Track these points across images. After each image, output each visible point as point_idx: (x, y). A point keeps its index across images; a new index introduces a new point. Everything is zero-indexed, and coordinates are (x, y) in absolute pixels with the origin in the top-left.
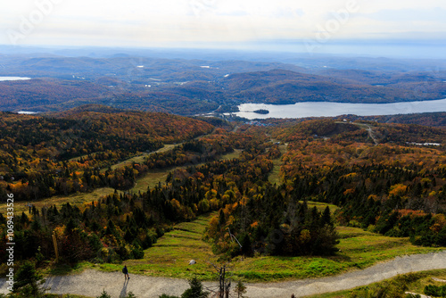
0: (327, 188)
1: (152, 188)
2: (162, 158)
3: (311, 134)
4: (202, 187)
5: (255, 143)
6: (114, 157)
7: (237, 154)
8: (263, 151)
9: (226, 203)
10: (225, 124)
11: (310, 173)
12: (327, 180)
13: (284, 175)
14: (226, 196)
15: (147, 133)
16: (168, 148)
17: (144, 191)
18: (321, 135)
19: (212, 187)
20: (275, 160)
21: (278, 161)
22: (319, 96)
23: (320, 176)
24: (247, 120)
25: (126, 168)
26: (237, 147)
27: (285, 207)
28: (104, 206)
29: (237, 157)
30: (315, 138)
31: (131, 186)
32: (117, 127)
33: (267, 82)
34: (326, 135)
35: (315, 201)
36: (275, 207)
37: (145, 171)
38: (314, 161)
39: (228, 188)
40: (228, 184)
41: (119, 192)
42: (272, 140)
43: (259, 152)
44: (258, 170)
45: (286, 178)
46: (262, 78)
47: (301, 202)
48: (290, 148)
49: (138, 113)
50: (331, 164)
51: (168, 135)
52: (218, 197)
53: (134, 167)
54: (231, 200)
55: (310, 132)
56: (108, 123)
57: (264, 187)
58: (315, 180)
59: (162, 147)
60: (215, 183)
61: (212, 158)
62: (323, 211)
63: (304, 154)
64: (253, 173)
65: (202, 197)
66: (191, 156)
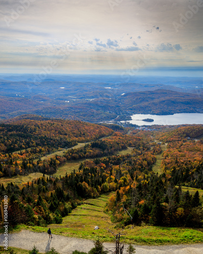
0: (196, 177)
1: (69, 174)
2: (76, 153)
3: (185, 137)
4: (104, 173)
5: (143, 143)
6: (43, 151)
7: (129, 151)
8: (148, 149)
9: (121, 186)
10: (122, 129)
11: (184, 166)
12: (197, 171)
13: (164, 167)
14: (121, 181)
15: (66, 135)
16: (80, 146)
17: (63, 176)
18: (193, 137)
19: (111, 174)
20: (158, 156)
21: (160, 156)
22: (192, 109)
23: (192, 168)
24: (138, 126)
25: (51, 159)
26: (130, 145)
27: (165, 190)
28: (35, 186)
29: (130, 153)
30: (189, 140)
31: (55, 172)
32: (45, 130)
33: (153, 99)
34: (197, 137)
35: (187, 186)
36: (157, 190)
37: (65, 162)
38: (187, 157)
39: (123, 175)
40: (123, 172)
41: (46, 175)
42: (156, 141)
43: (146, 149)
44: (145, 162)
45: (166, 169)
46: (149, 96)
47: (177, 187)
48: (169, 147)
49: (60, 121)
50: (200, 159)
51: (80, 136)
52: (116, 181)
53: (57, 159)
54: (125, 184)
55: (185, 135)
56: (39, 128)
57: (150, 175)
58: (188, 170)
59: (76, 145)
60: (113, 171)
61: (112, 154)
62: (193, 194)
63: (180, 151)
64: (141, 165)
65: (104, 181)
66: (97, 151)
